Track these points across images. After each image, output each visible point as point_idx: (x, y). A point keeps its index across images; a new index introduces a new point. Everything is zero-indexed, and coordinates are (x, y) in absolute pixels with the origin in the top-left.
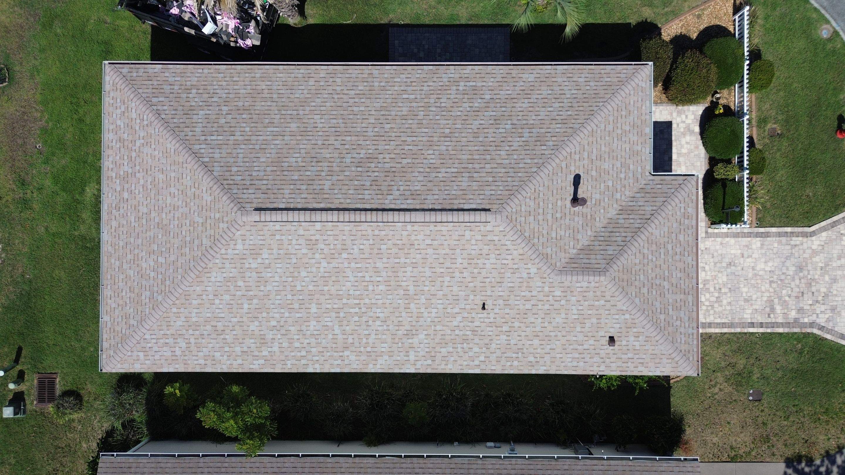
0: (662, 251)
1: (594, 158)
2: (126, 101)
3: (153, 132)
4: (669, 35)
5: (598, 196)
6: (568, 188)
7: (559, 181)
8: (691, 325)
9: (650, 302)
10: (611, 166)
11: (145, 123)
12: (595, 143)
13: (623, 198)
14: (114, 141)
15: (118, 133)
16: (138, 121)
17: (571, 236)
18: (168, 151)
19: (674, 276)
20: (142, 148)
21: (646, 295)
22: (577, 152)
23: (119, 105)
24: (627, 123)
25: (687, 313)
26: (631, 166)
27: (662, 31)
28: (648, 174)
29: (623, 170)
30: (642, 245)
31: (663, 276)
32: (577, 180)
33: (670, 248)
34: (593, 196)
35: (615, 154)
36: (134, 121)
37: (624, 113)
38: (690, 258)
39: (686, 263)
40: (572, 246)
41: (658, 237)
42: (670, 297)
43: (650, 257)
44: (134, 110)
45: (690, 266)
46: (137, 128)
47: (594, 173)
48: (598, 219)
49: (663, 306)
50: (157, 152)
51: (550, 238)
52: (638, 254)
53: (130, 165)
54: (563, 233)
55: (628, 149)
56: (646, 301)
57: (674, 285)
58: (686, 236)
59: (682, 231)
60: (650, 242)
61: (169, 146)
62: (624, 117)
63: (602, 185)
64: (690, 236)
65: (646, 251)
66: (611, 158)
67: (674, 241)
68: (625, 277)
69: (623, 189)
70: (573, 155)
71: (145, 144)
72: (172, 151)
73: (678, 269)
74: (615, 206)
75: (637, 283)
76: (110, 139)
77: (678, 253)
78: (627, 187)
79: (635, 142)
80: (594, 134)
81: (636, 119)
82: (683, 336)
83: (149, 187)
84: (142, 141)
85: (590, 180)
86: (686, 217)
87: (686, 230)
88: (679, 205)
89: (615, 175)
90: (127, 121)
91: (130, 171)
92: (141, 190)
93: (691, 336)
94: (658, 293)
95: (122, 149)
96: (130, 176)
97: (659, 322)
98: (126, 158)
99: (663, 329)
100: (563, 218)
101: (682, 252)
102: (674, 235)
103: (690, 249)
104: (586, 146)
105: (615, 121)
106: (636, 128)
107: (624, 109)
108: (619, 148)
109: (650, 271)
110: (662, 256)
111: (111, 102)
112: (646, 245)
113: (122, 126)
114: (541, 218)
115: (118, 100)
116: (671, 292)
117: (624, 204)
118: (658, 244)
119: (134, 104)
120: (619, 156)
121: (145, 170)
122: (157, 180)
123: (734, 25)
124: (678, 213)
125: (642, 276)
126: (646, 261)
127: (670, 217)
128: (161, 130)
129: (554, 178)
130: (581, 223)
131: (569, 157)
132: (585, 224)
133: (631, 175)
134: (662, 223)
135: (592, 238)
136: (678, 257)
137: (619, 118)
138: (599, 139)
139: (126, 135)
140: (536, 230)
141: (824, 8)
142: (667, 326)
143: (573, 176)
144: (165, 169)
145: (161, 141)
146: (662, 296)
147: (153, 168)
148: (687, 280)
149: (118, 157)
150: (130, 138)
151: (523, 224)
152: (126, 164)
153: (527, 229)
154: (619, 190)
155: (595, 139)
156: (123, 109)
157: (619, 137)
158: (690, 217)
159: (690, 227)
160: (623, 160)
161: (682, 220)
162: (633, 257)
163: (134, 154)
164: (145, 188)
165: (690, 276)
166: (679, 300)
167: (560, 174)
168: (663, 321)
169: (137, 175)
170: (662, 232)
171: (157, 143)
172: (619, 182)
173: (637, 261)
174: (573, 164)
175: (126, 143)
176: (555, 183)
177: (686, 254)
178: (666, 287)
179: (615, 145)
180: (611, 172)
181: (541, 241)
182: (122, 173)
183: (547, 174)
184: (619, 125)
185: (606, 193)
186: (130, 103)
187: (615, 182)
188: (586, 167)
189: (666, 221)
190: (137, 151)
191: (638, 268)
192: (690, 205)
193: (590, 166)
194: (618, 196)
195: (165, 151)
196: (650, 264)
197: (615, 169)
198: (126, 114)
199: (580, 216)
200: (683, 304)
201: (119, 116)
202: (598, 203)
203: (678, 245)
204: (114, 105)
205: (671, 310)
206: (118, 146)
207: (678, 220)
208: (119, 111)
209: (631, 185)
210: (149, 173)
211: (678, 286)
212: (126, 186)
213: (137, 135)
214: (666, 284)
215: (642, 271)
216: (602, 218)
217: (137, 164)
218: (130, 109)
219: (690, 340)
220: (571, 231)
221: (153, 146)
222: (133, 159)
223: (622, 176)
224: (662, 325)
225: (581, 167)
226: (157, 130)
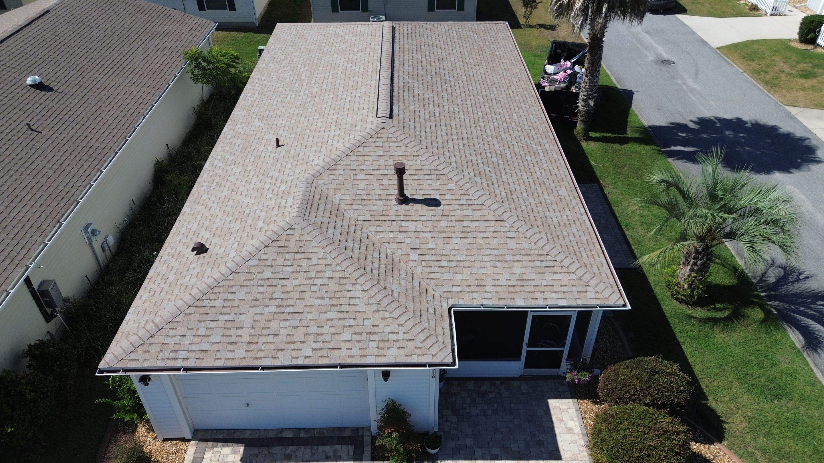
0: (327, 301)
1: (465, 224)
4: (715, 456)
5: (412, 229)
6: (422, 192)
7: (430, 182)
8: (192, 355)
9: (246, 283)
10: (456, 247)
12: (487, 224)
13: (411, 264)
17: (357, 197)
19: (283, 324)
21: (260, 276)
22: (470, 202)
24: (523, 270)
25: (216, 347)
26: (460, 276)
27: (717, 446)
28: (451, 302)
29: (453, 264)
30: (339, 268)
31: (284, 303)
32: (435, 203)
33: (332, 315)
34: (412, 223)
35: (474, 252)
37: (538, 264)
38: (309, 353)
39: (302, 346)
40: (344, 197)
41: (349, 295)
42: (246, 320)
43: (318, 282)
45: (295, 353)
47: (444, 223)
48: (379, 229)
49: (236, 303)
51: (355, 172)
52: (325, 262)
54: (362, 186)
55: (485, 270)
56: (250, 276)
57: (267, 325)
58: (348, 345)
59: (358, 337)
60: (343, 281)
62: (532, 264)
63: (429, 235)
64: (348, 353)
65: (328, 274)
66: (469, 247)
67: (341, 323)
68: (292, 243)
69: (424, 264)
70: (466, 197)
73: (294, 331)
74: (400, 252)
75: (280, 262)
77: (320, 331)
78: (429, 270)
79: (497, 283)
80: (500, 223)
81: (534, 283)
82: (177, 339)
85: (433, 218)
86: (381, 344)
87: (359, 345)
88: (401, 329)
89: (444, 252)
93: (172, 355)
94: (259, 296)
97: (213, 297)
99: (199, 303)
100: (382, 187)
101: (320, 338)
102: (351, 322)
103: (325, 353)
104: (480, 213)
105: (523, 252)
106: (520, 283)
107: (545, 264)
108: (485, 258)
109: (296, 282)
110: (318, 302)
112: (337, 275)
114: (382, 162)
116: (257, 317)
117: (403, 265)
118: (338, 295)
120: (472, 258)
124: (388, 329)
125: (290, 269)
126: (313, 275)
127: (381, 315)
129: (433, 177)
130: (375, 208)
131: (462, 192)
132: (373, 213)
133: (446, 276)
134: (371, 301)
135: (353, 223)
136: (313, 329)
137: (529, 258)
138: (493, 229)
140: (366, 158)
142: (202, 311)
143: (437, 197)
146: (253, 303)
148: (272, 347)
151: (373, 144)
153: (368, 149)
154: (423, 258)
155: (492, 224)
157: (500, 258)
158: (380, 352)
159: (363, 353)
160: (467, 264)
161: (376, 337)
162: (321, 255)
165: (280, 354)
166: (240, 332)
167: (438, 182)
168: (212, 304)
170: (357, 301)
172: (434, 258)
173: (314, 261)
174: (454, 197)
176: (427, 177)
177: (319, 345)
178: (266, 310)
179: (488, 252)
180: (448, 247)
181: (353, 163)
183: (438, 168)
184: (518, 258)
185: (418, 241)
187: (433, 252)
188: (452, 213)
189: (375, 308)
191: (304, 262)
192: (402, 352)
193: (453, 219)
194: (414, 256)
196: (308, 282)
197: (453, 252)
199: (385, 208)
200: (233, 339)
202: (402, 229)
203: (333, 330)
205: (227, 317)
207: (376, 330)
209: (432, 276)
211: (265, 332)
214: (273, 309)
215: (298, 269)
216: (382, 235)
219: (166, 354)
220: (364, 197)
223: (444, 263)
224: (206, 303)
225: (450, 207)
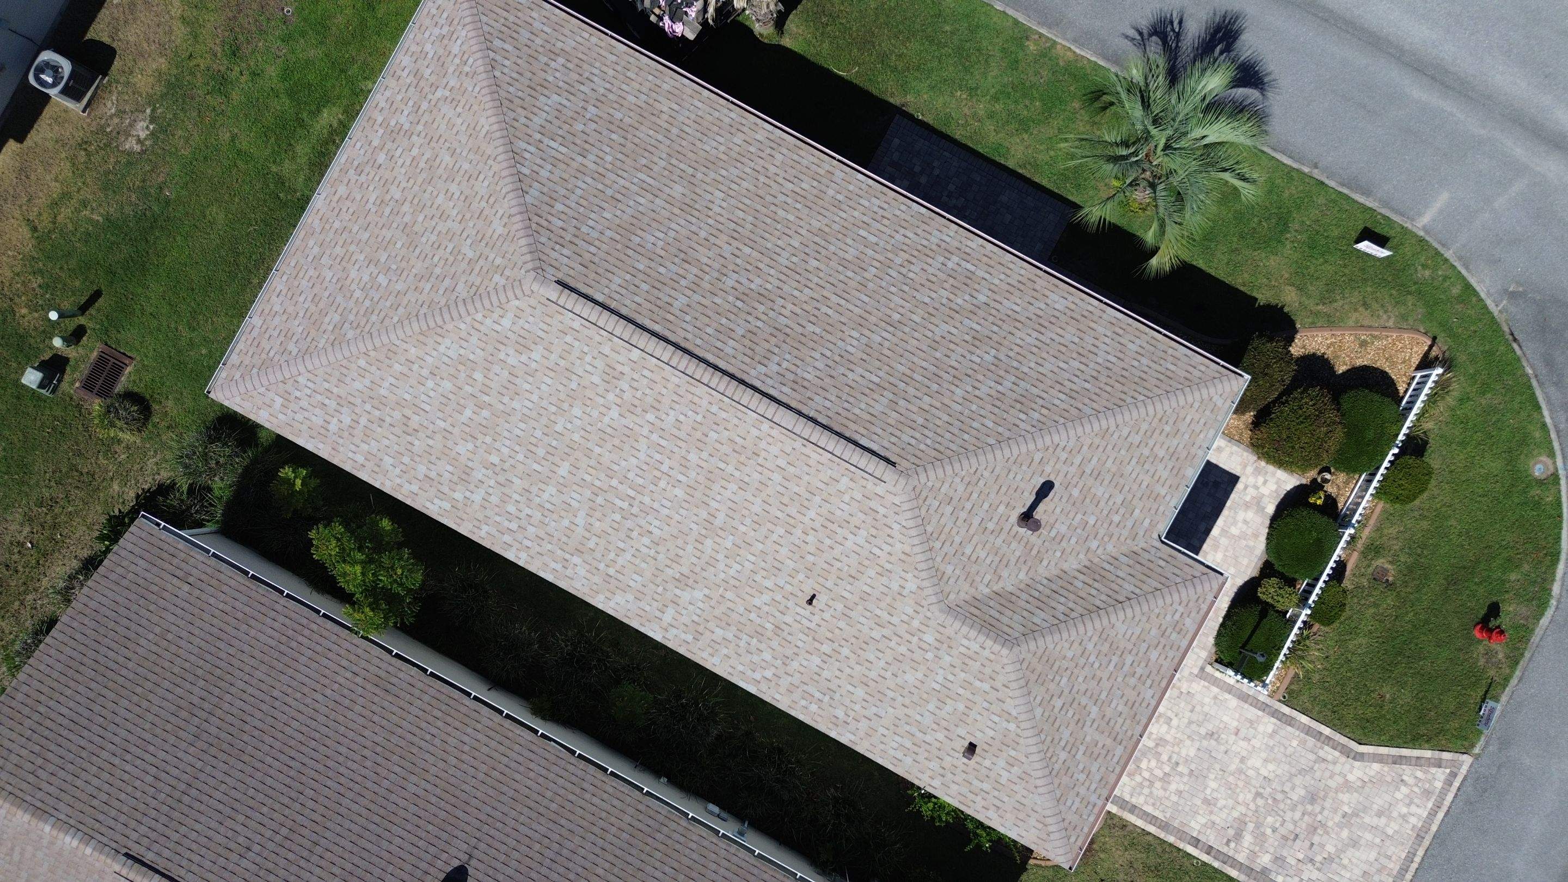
0: (1115, 659)
1: (1088, 471)
2: (455, 22)
3: (470, 89)
4: (1304, 347)
5: (1064, 529)
6: (1026, 494)
7: (1019, 477)
8: (1098, 791)
9: (1057, 725)
10: (1107, 496)
11: (467, 69)
12: (1101, 449)
13: (1100, 552)
14: (407, 71)
15: (419, 62)
16: (457, 61)
17: (994, 566)
18: (478, 128)
19: (1113, 705)
20: (441, 103)
21: (1056, 710)
22: (1068, 449)
23: (442, 21)
24: (1165, 447)
25: (1103, 769)
26: (1137, 512)
27: (1297, 337)
28: (1156, 536)
29: (1122, 511)
30: (1089, 634)
31: (1095, 697)
32: (1046, 489)
33: (1128, 662)
34: (1057, 525)
35: (1122, 481)
36: (451, 57)
37: (1167, 429)
38: (1150, 692)
39: (1141, 696)
40: (986, 581)
41: (1120, 636)
42: (1091, 734)
43: (1092, 659)
44: (459, 42)
45: (1144, 705)
46: (451, 70)
47: (1076, 492)
48: (1045, 563)
49: (1072, 740)
50: (459, 121)
51: (960, 553)
52: (1076, 645)
53: (411, 118)
54: (983, 555)
55: (1145, 484)
56: (1051, 720)
57: (1106, 719)
58: (1163, 657)
59: (1160, 646)
60: (1104, 636)
61: (483, 121)
62: (1164, 434)
63: (1079, 516)
64: (1169, 660)
65: (1090, 646)
66: (1113, 484)
67: (1140, 654)
68: (1039, 668)
69: (1106, 539)
70: (1059, 450)
71: (449, 100)
72: (484, 131)
73: (1125, 699)
74: (1081, 556)
75: (1052, 686)
76: (403, 64)
77: (1137, 675)
78: (1115, 538)
79: (1162, 480)
80: (1108, 435)
81: (1181, 446)
82: (1078, 800)
83: (422, 165)
84: (447, 93)
85: (1064, 500)
86: (1177, 629)
87: (1167, 648)
88: (1176, 606)
89: (1105, 512)
90: (441, 51)
91: (406, 126)
92: (408, 163)
93: (1090, 807)
94: (1076, 718)
95: (412, 89)
96: (402, 133)
97: (1054, 759)
98: (411, 103)
99: (1054, 773)
100: (995, 533)
101: (1144, 678)
102: (1145, 646)
103: (1158, 679)
104: (1085, 448)
105: (1149, 433)
106: (1174, 459)
107: (1171, 422)
108: (1134, 476)
109: (1081, 679)
110: (1111, 667)
111: (434, 11)
112: (1095, 638)
113: (430, 56)
114: (963, 515)
115: (445, 15)
116: (1095, 725)
117: (1096, 560)
118: (1114, 646)
119: (464, 33)
120: (1126, 488)
121: (429, 137)
122: (438, 160)
123: (1409, 384)
124: (1169, 617)
125: (1064, 680)
126: (1082, 661)
127: (1153, 616)
128: (483, 92)
129: (1014, 468)
130: (1017, 554)
131: (1051, 450)
132: (1022, 560)
133: (1129, 524)
134: (1137, 619)
135: (1022, 586)
136: (1132, 681)
137: (1158, 432)
138: (1110, 447)
139: (429, 71)
140: (947, 530)
141: (1558, 432)
142: (1063, 772)
143: (1042, 481)
144: (458, 151)
145: (475, 107)
146: (1080, 725)
147: (442, 140)
148: (1128, 722)
149: (399, 97)
150: (433, 79)
151: (931, 511)
152: (406, 113)
153: (934, 521)
154: (1100, 536)
155: (1104, 443)
156: (445, 31)
157: (1142, 461)
158: (1183, 633)
159: (1175, 648)
160: (1130, 497)
161: (1169, 630)
162: (1067, 645)
163: (424, 106)
164: (415, 163)
165: (1137, 718)
166: (1100, 745)
167: (1024, 468)
168: (1060, 762)
169: (414, 138)
170: (1130, 632)
171: (467, 107)
172: (1105, 525)
173: (1070, 654)
174: (1052, 463)
175: (422, 84)
176: (1011, 476)
177: (1149, 682)
178: (1093, 716)
179: (1130, 468)
180: (1102, 504)
181: (945, 549)
182: (393, 123)
183: (1006, 457)
184: (1151, 443)
185: (1079, 531)
186: (460, 28)
187: (1099, 523)
188: (1069, 476)
189: (1144, 619)
190: (433, 103)
191: (1065, 664)
192: (1193, 614)
193: (1076, 479)
194: (1094, 544)
195: (472, 126)
196: (1086, 668)
197: (1111, 503)
198: (445, 41)
199: (1023, 543)
200: (1104, 752)
201: (433, 38)
202: (1058, 540)
203: (1143, 664)
204: (436, 19)
205: (1080, 753)
206: (408, 81)
207: (1163, 628)
208: (437, 31)
209: (1122, 539)
210: (433, 144)
211: (1112, 724)
212: (389, 145)
213: (445, 81)
214: (1094, 710)
215: (1069, 672)
216: (1053, 563)
217: (422, 122)
218: (455, 36)
219: (1086, 812)
220: (997, 559)
221: (459, 110)
222: (421, 112)
223: (1116, 518)
224: (1057, 767)
225: (1061, 475)
226: (477, 89)
